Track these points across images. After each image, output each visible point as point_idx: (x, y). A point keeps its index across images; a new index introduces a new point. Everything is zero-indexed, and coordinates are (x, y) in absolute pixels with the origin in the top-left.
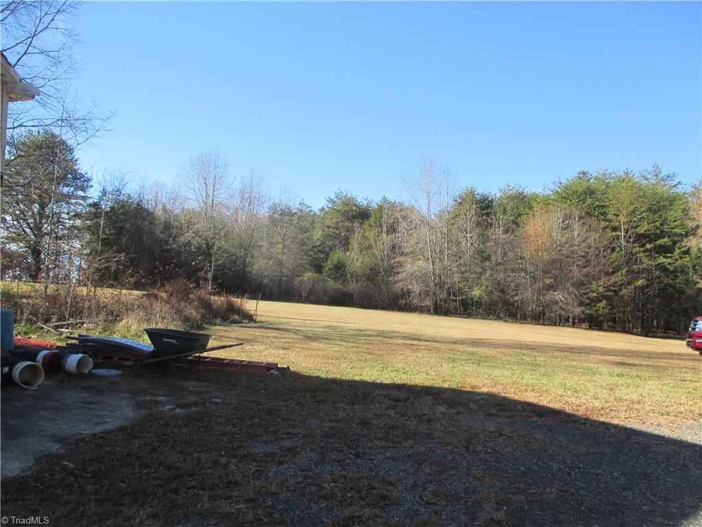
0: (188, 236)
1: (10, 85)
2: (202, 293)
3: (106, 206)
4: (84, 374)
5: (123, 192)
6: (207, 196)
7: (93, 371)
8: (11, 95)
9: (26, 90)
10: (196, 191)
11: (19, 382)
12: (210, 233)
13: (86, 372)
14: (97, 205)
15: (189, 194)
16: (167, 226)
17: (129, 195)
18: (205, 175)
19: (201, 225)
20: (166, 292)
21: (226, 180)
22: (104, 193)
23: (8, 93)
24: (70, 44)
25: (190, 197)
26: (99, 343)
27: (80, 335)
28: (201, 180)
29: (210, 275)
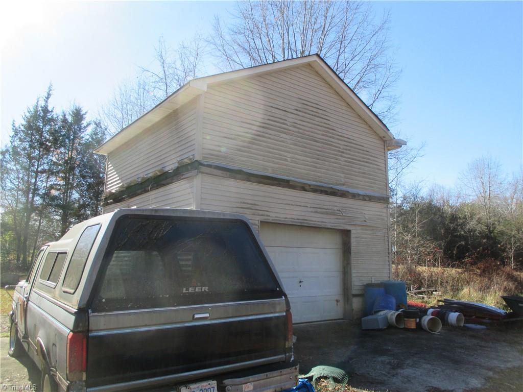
0: (472, 224)
1: (387, 142)
2: (507, 269)
3: (406, 207)
4: (461, 326)
5: (418, 196)
6: (485, 192)
7: (465, 325)
8: (389, 148)
9: (398, 143)
10: (475, 188)
11: (428, 329)
12: (491, 221)
13: (462, 325)
14: (400, 207)
15: (469, 192)
16: (454, 218)
17: (422, 197)
18: (481, 176)
19: (483, 214)
20: (479, 268)
21: (499, 177)
22: (405, 198)
23: (387, 147)
24: (393, 105)
25: (470, 194)
26: (461, 305)
27: (445, 299)
28: (478, 180)
29: (511, 254)
